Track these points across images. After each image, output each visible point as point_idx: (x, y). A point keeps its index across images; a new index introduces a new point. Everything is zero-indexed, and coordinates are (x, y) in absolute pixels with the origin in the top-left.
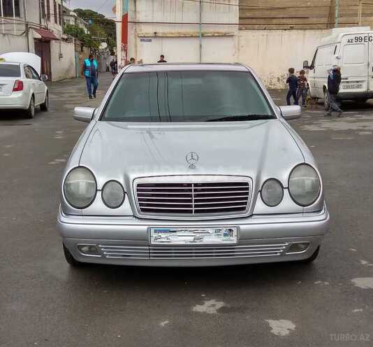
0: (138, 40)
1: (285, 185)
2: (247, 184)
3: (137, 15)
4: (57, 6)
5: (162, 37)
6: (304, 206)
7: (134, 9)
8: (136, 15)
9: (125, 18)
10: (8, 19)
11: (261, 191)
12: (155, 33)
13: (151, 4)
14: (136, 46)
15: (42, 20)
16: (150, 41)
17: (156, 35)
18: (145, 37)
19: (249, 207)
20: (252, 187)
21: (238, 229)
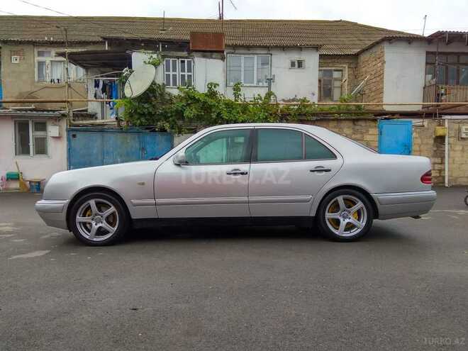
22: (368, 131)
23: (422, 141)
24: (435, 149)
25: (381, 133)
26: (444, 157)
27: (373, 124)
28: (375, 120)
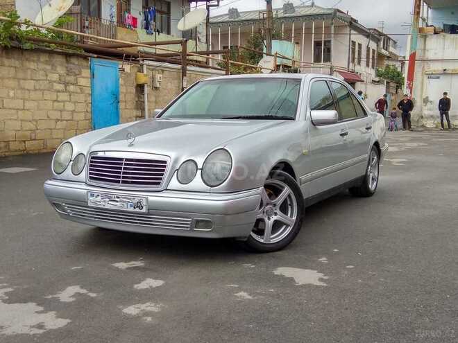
0: (426, 77)
1: (200, 166)
2: (165, 162)
3: (426, 52)
4: (371, 51)
5: (452, 74)
6: (211, 186)
7: (422, 47)
8: (424, 53)
9: (413, 57)
10: (317, 65)
11: (177, 170)
12: (445, 70)
13: (442, 41)
14: (422, 84)
15: (351, 64)
16: (438, 78)
17: (445, 72)
18: (432, 74)
19: (164, 182)
20: (169, 165)
21: (147, 199)
22: (80, 73)
23: (127, 90)
24: (137, 100)
25: (93, 76)
26: (144, 109)
27: (84, 63)
28: (85, 58)
